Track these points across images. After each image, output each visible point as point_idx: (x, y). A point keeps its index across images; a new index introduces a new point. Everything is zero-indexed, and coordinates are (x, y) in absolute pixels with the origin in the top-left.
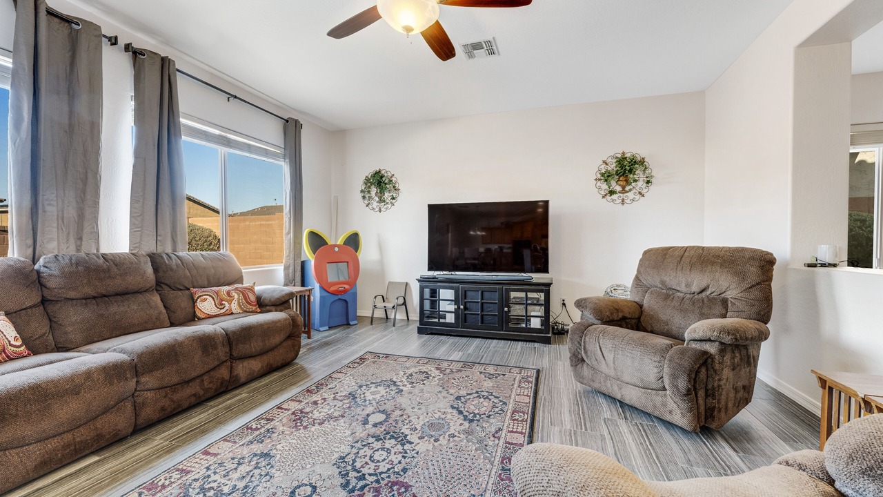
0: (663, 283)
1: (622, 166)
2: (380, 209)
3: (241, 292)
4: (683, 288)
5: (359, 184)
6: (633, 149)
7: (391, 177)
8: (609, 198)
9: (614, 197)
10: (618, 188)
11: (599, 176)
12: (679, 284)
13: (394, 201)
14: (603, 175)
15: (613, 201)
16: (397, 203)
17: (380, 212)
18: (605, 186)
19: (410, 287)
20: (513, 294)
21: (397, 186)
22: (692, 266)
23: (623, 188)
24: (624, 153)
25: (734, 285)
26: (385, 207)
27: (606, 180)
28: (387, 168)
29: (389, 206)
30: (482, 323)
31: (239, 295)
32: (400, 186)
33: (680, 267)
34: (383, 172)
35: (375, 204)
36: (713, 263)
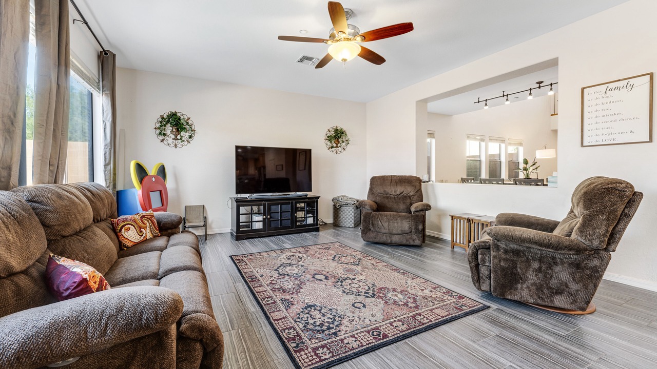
0: (385, 191)
1: (337, 134)
2: (176, 145)
3: (149, 219)
4: (393, 193)
5: (152, 121)
6: (341, 126)
7: (188, 120)
8: (331, 150)
9: (333, 149)
10: (335, 145)
11: (326, 138)
12: (392, 192)
13: (190, 140)
14: (328, 137)
15: (333, 151)
16: (193, 142)
17: (176, 147)
18: (329, 143)
19: (206, 210)
20: (298, 205)
21: (193, 127)
22: (397, 183)
23: (337, 145)
24: (337, 127)
25: (412, 190)
26: (182, 143)
27: (330, 140)
28: (184, 111)
29: (186, 143)
30: (281, 225)
31: (148, 221)
32: (196, 127)
33: (392, 184)
34: (179, 114)
35: (170, 141)
36: (405, 182)
